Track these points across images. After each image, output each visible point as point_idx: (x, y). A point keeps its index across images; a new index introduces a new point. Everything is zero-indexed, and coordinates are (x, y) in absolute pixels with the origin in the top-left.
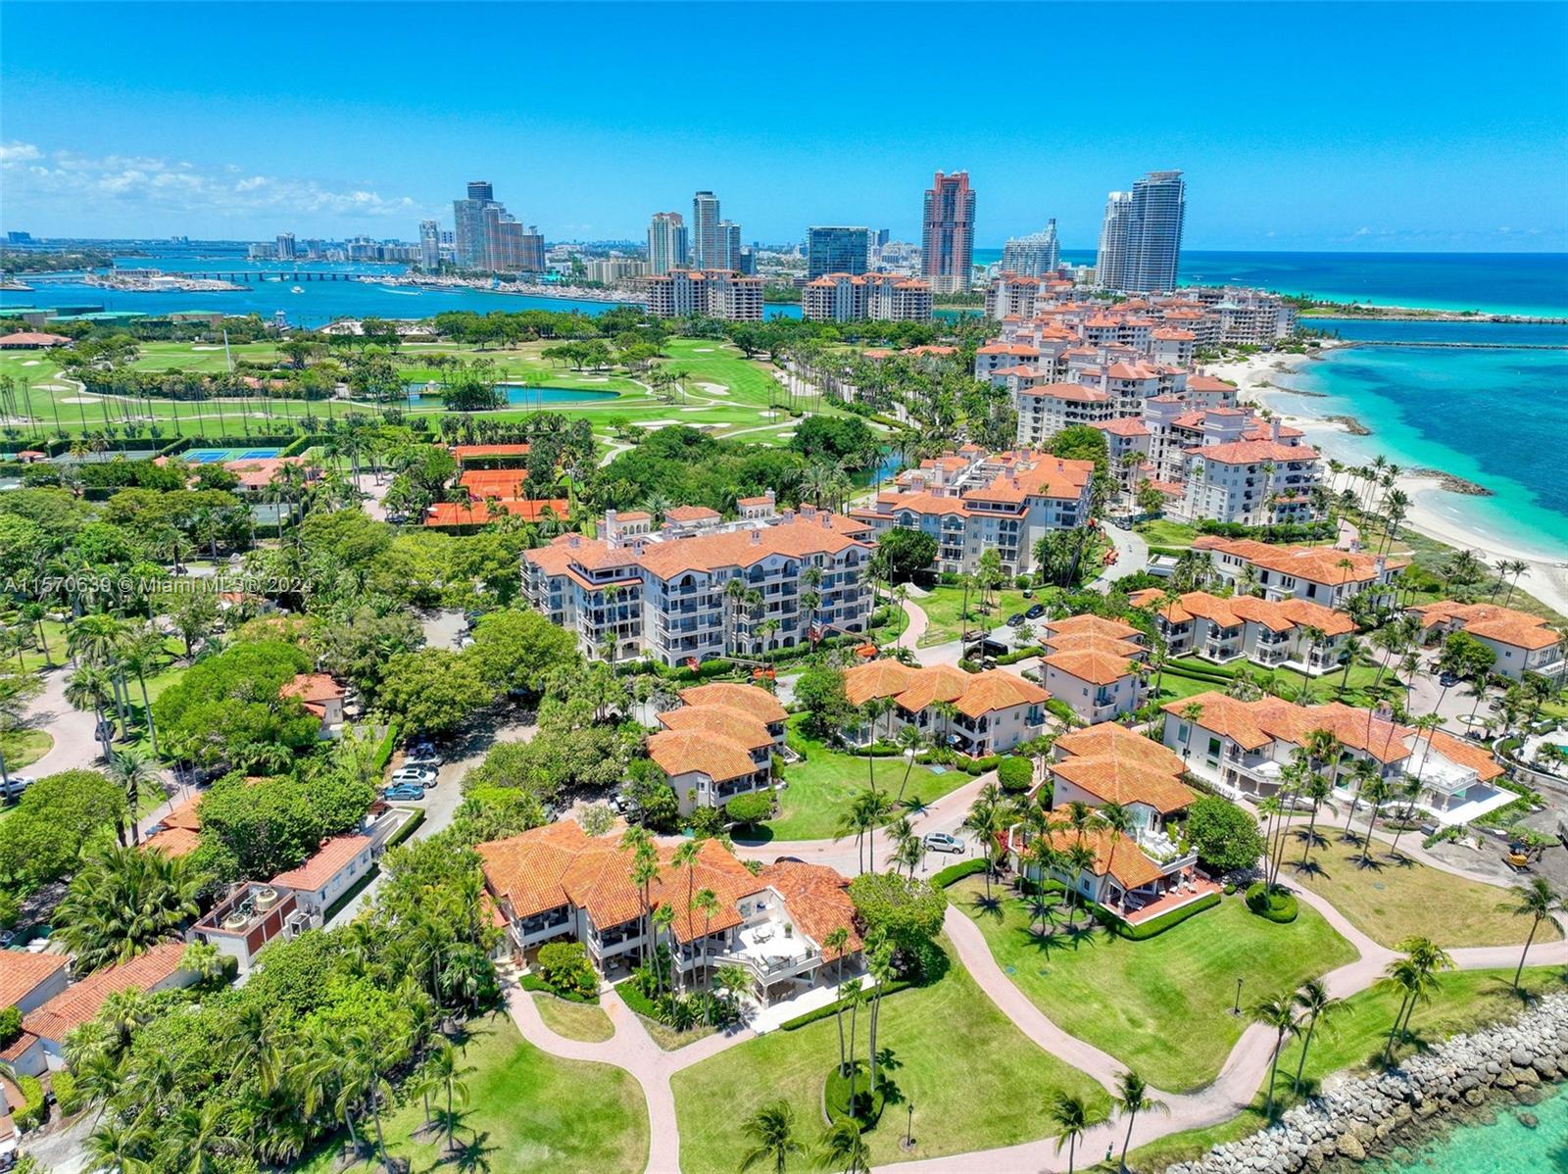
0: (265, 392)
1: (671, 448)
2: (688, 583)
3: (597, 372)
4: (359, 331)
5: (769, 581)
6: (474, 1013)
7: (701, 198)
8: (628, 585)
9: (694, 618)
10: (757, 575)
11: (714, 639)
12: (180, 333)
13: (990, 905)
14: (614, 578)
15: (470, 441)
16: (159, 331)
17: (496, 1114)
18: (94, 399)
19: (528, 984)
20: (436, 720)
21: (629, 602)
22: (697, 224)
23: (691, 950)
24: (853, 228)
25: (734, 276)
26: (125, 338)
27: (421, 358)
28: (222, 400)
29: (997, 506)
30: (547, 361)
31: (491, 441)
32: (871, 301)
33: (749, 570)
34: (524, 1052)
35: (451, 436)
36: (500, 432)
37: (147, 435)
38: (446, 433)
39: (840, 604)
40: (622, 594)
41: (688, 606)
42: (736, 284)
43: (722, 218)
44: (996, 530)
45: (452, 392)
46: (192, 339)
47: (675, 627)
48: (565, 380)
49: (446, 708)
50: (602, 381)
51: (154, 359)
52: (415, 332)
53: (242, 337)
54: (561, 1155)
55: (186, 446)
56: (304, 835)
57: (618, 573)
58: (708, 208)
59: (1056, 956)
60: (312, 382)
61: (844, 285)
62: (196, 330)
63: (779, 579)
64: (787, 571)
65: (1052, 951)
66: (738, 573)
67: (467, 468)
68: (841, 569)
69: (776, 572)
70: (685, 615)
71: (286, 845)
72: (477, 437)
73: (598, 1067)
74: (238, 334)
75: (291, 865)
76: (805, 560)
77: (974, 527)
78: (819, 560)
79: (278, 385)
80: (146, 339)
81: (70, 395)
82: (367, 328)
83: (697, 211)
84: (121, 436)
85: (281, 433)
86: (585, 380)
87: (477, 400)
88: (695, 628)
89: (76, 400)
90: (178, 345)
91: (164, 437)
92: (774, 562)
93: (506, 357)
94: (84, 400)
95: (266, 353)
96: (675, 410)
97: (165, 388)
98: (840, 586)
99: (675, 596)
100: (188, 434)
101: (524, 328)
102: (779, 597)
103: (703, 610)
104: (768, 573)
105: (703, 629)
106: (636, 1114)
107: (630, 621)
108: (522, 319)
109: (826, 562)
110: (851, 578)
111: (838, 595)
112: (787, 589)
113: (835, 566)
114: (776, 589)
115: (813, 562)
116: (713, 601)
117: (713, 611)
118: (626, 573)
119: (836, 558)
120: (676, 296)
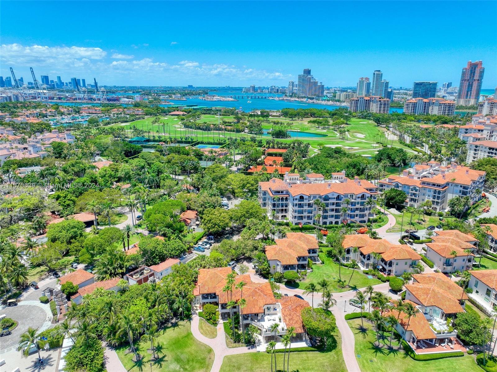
0: (226, 130)
1: (329, 154)
2: (302, 198)
3: (324, 129)
4: (259, 113)
5: (331, 201)
6: (182, 319)
7: (376, 73)
8: (285, 197)
9: (303, 210)
10: (326, 198)
11: (309, 217)
12: (213, 112)
13: (363, 330)
14: (280, 194)
15: (273, 148)
16: (208, 112)
17: (171, 351)
18: (183, 129)
19: (200, 315)
20: (213, 229)
21: (284, 202)
22: (374, 81)
23: (246, 317)
24: (431, 82)
25: (380, 98)
26: (199, 113)
27: (272, 122)
28: (214, 131)
29: (434, 185)
30: (310, 124)
31: (279, 148)
32: (430, 108)
33: (324, 197)
34: (189, 335)
35: (268, 145)
36: (283, 145)
37: (190, 140)
38: (267, 144)
39: (357, 212)
40: (282, 199)
41: (300, 206)
42: (380, 101)
43: (383, 79)
44: (432, 193)
45: (274, 132)
46: (216, 114)
47: (295, 212)
48: (313, 131)
49: (217, 226)
50: (325, 131)
51: (205, 119)
52: (275, 114)
53: (228, 114)
54: (182, 370)
55: (198, 143)
56: (160, 256)
57: (282, 192)
58: (378, 75)
59: (379, 357)
60: (238, 127)
61: (420, 102)
62: (216, 112)
63: (335, 201)
64: (338, 198)
65: (379, 354)
66: (320, 197)
67: (268, 156)
68: (359, 200)
69: (334, 198)
70: (299, 209)
71: (154, 257)
72: (276, 147)
73: (205, 346)
74: (227, 113)
75: (155, 264)
76: (346, 196)
77: (424, 191)
78: (352, 196)
79: (229, 128)
80: (204, 114)
81: (178, 128)
82: (261, 112)
83: (374, 77)
84: (184, 140)
85: (223, 142)
86: (320, 131)
87: (282, 135)
88: (303, 213)
89: (180, 129)
90: (212, 116)
91: (194, 140)
92: (333, 195)
93: (298, 123)
94: (182, 130)
95: (231, 119)
96: (343, 142)
97: (201, 127)
98: (358, 206)
99: (297, 202)
100: (200, 140)
101: (307, 114)
102: (334, 207)
103: (306, 208)
104: (330, 198)
105: (306, 214)
106: (209, 365)
107: (284, 208)
108: (306, 111)
109: (354, 197)
110: (362, 204)
111: (357, 209)
112: (338, 205)
113: (357, 199)
114: (333, 204)
115: (349, 196)
116: (310, 205)
117: (309, 208)
118: (285, 193)
119: (358, 196)
120: (359, 105)
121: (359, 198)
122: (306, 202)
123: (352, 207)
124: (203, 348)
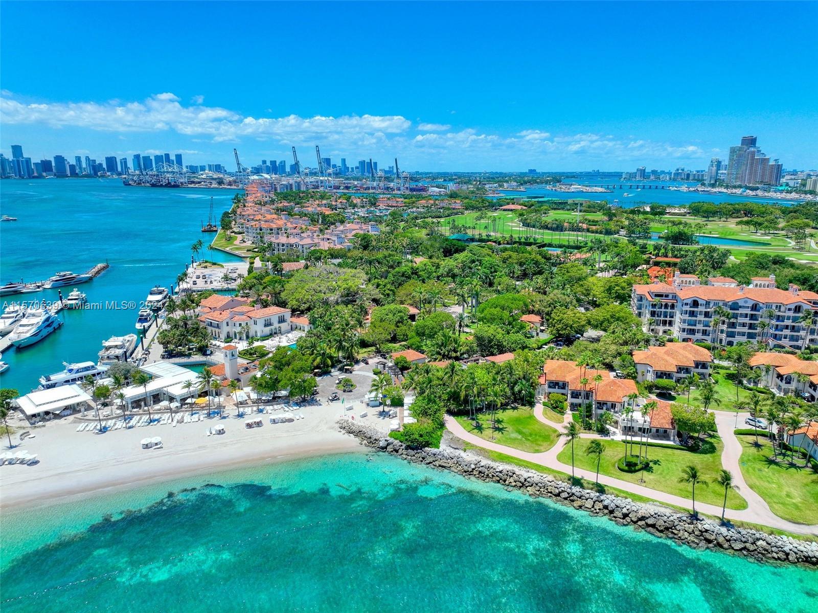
0: (588, 230)
1: (761, 264)
2: (695, 304)
3: (765, 234)
4: (648, 209)
5: (741, 311)
8: (670, 303)
9: (696, 320)
10: (735, 306)
12: (568, 207)
13: (757, 445)
14: (664, 298)
16: (561, 206)
18: (524, 229)
19: (544, 404)
21: (669, 310)
26: (546, 207)
27: (670, 221)
28: (570, 232)
30: (739, 227)
33: (730, 303)
34: (531, 417)
35: (656, 252)
37: (532, 240)
40: (666, 306)
46: (573, 210)
47: (684, 323)
48: (744, 236)
50: (767, 238)
51: (553, 216)
52: (676, 211)
53: (593, 210)
54: (524, 439)
55: (544, 246)
57: (667, 296)
59: (772, 468)
60: (608, 227)
62: (574, 207)
63: (749, 312)
64: (755, 307)
65: (773, 466)
66: (725, 304)
68: (791, 314)
69: (748, 307)
73: (551, 428)
74: (591, 209)
75: (492, 354)
76: (768, 305)
78: (779, 307)
79: (594, 228)
80: (555, 209)
81: (516, 227)
82: (652, 208)
84: (523, 240)
85: (582, 244)
86: (758, 237)
87: (684, 240)
88: (695, 325)
89: (518, 229)
90: (567, 212)
91: (538, 242)
92: (746, 302)
93: (718, 225)
94: (521, 229)
95: (599, 216)
96: (800, 254)
97: (549, 226)
98: (788, 323)
99: (688, 308)
100: (546, 242)
101: (738, 211)
103: (701, 318)
104: (741, 307)
105: (700, 327)
107: (668, 319)
108: (737, 206)
109: (783, 309)
110: (795, 319)
111: (787, 327)
112: (753, 317)
113: (787, 311)
114: (746, 315)
115: (774, 307)
116: (707, 315)
117: (707, 319)
118: (670, 297)
119: (788, 307)
121: (790, 310)
122: (701, 309)
123: (778, 323)
124: (547, 428)
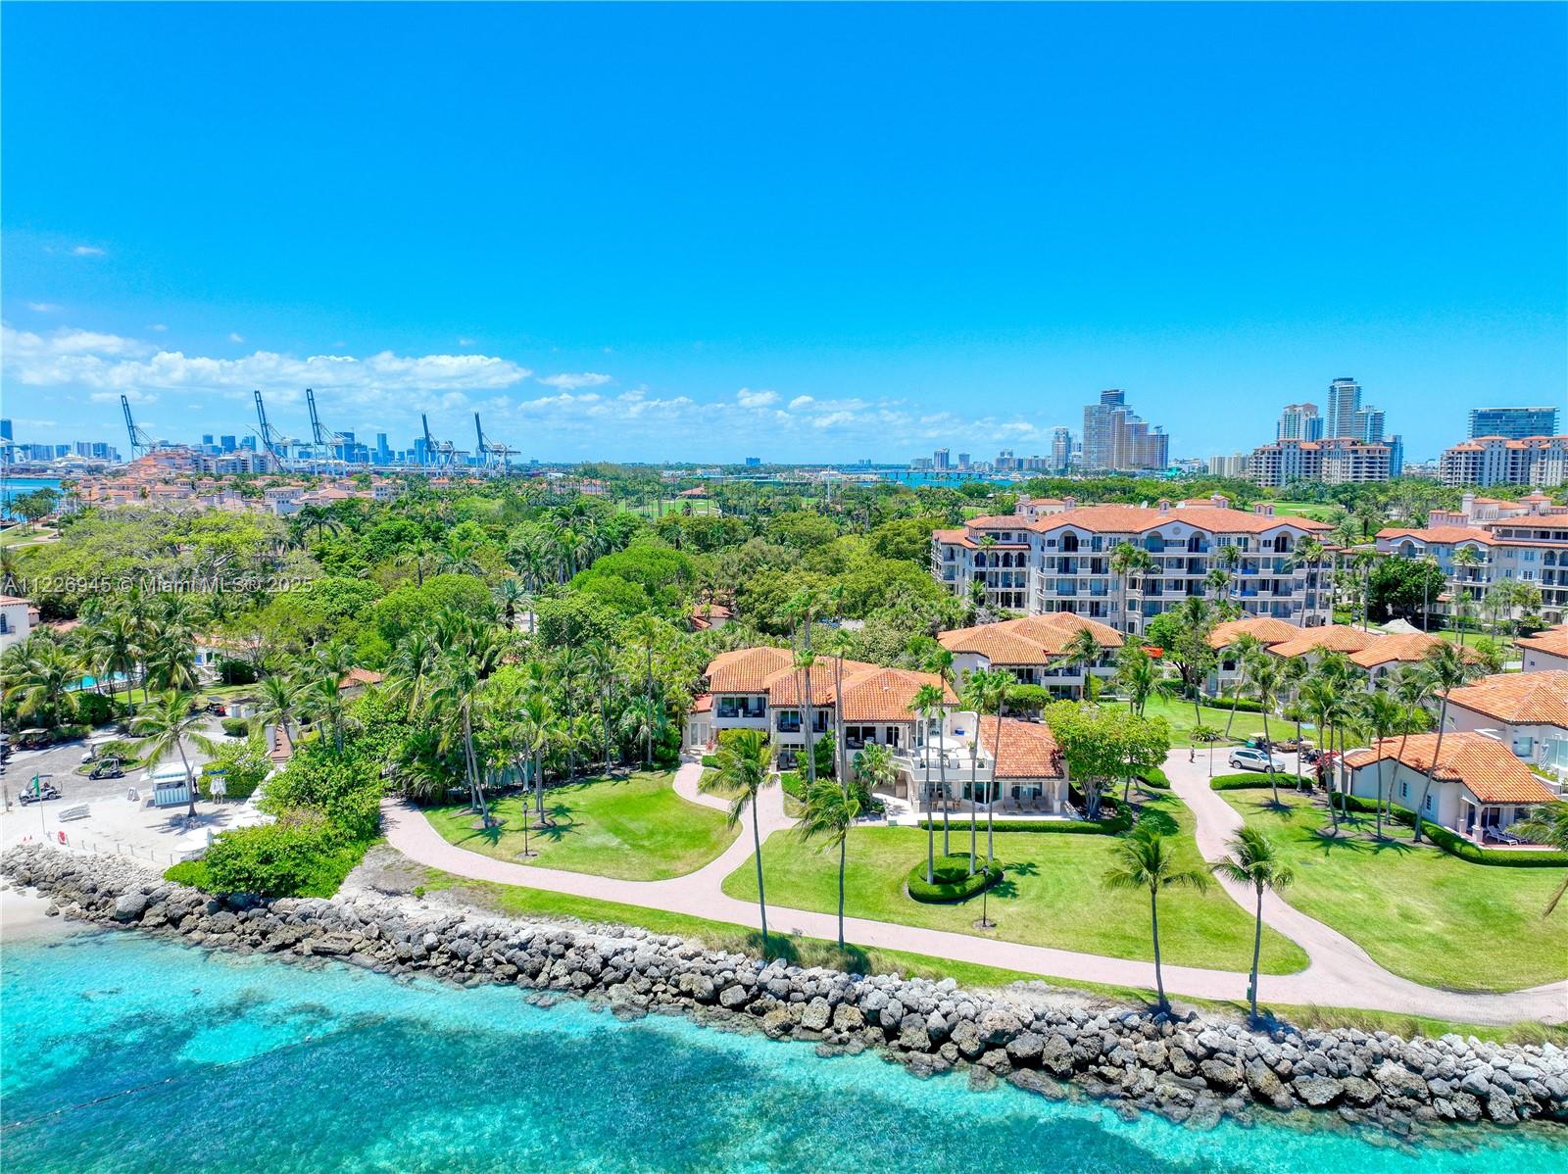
2: (1070, 539)
5: (1169, 553)
6: (646, 768)
7: (1338, 385)
8: (1015, 550)
9: (1075, 580)
10: (1155, 542)
11: (1095, 608)
13: (1277, 808)
14: (1002, 540)
17: (601, 817)
19: (707, 763)
21: (1014, 569)
22: (1332, 412)
23: (858, 735)
24: (1533, 409)
25: (1354, 444)
33: (1144, 536)
34: (664, 795)
39: (1266, 596)
40: (1007, 558)
41: (1065, 566)
42: (1356, 452)
43: (1363, 405)
44: (1538, 565)
47: (1050, 587)
54: (627, 847)
57: (1006, 535)
58: (1346, 394)
59: (1336, 855)
61: (1496, 450)
63: (1184, 553)
64: (1195, 544)
65: (1334, 849)
66: (1134, 537)
68: (1270, 553)
69: (1182, 544)
70: (1062, 576)
76: (1223, 539)
78: (1243, 542)
80: (787, 495)
83: (1333, 398)
92: (1177, 531)
98: (1266, 575)
99: (1055, 553)
102: (1182, 574)
103: (1085, 574)
104: (1167, 543)
105: (1085, 595)
107: (1013, 590)
109: (1252, 544)
110: (1281, 566)
111: (1264, 585)
112: (1193, 566)
113: (1262, 548)
114: (1180, 563)
115: (1234, 544)
116: (1097, 566)
117: (1097, 576)
118: (1015, 535)
119: (1263, 538)
120: (1283, 466)
121: (1267, 544)
122: (1084, 552)
123: (1246, 577)
